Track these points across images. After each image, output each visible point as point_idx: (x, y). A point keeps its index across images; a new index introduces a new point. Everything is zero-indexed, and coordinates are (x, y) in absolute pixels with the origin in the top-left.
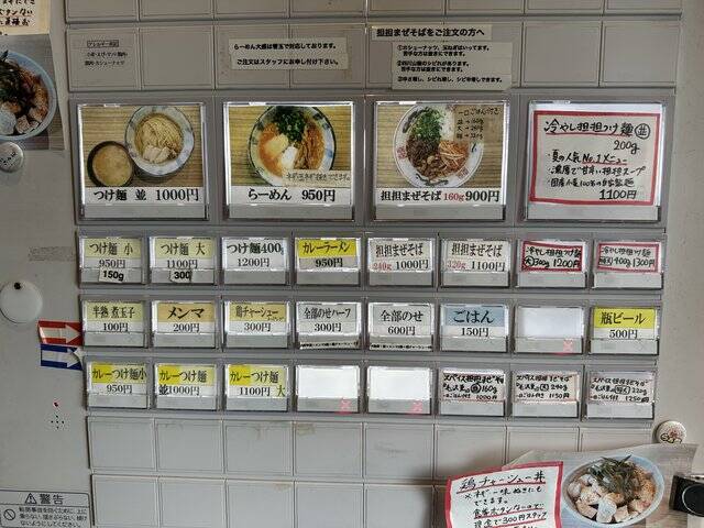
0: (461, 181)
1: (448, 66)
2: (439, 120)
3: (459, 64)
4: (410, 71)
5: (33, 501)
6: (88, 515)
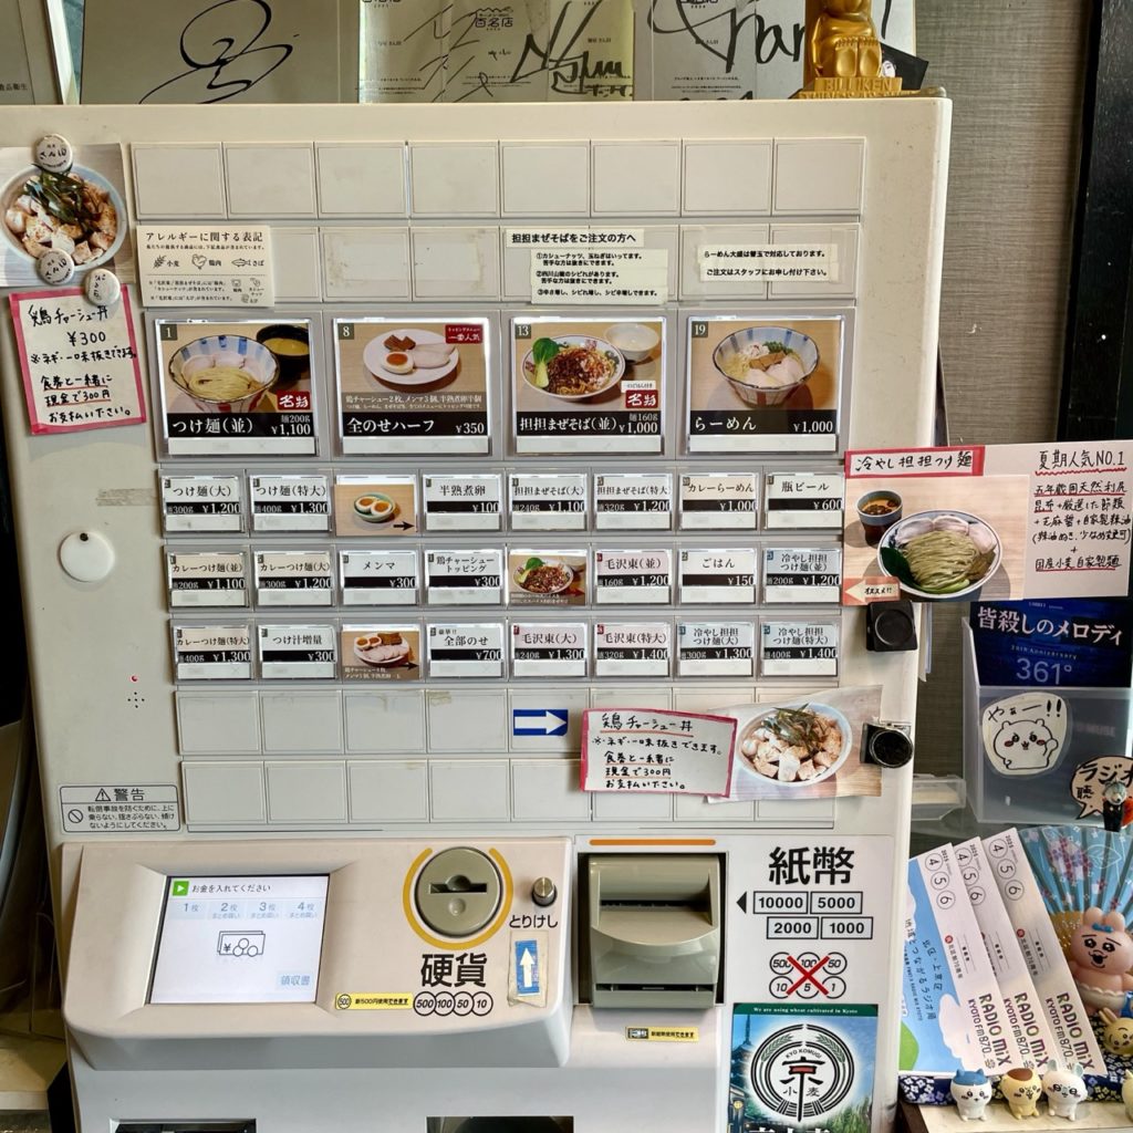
3: (608, 274)
4: (552, 283)
5: (106, 798)
6: (176, 812)
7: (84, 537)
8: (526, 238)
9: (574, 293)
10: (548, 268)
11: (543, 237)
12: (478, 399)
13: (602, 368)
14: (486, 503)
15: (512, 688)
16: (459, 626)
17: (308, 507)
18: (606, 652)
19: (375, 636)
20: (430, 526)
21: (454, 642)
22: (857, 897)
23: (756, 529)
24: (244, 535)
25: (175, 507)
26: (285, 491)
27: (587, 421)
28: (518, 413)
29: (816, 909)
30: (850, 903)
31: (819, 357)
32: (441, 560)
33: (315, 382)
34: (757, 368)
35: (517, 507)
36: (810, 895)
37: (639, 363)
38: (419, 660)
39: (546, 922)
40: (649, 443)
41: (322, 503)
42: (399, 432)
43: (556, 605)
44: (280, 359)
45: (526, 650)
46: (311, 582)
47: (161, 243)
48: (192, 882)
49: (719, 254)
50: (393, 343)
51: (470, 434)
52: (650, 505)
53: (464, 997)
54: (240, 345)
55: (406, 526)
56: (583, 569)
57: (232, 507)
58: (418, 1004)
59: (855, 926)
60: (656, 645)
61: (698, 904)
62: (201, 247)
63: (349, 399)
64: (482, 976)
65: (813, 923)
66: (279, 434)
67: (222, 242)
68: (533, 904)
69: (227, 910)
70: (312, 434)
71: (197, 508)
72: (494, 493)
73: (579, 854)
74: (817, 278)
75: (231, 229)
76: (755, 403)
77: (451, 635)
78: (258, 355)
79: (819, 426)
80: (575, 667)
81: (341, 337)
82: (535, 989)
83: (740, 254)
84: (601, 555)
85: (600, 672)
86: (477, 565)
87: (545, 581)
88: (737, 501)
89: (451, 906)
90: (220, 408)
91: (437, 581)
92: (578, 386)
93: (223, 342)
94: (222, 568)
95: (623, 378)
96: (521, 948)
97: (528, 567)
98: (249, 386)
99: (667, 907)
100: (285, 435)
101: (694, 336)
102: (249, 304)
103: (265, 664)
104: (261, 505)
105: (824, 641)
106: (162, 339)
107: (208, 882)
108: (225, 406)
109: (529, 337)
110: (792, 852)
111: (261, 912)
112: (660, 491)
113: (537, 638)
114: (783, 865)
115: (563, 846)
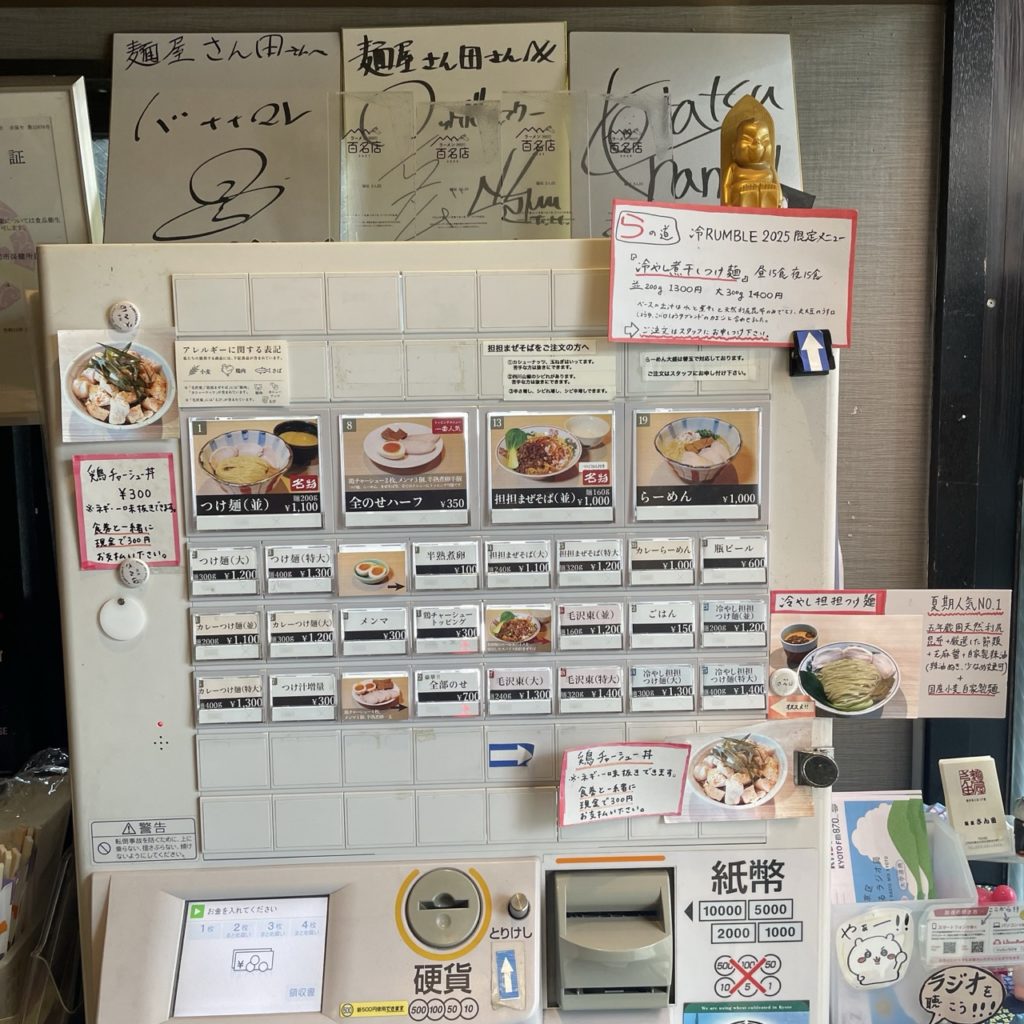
1: (556, 379)
3: (567, 376)
4: (521, 384)
5: (132, 831)
6: (193, 843)
7: (121, 602)
8: (499, 348)
9: (539, 391)
10: (518, 372)
11: (513, 347)
12: (459, 479)
13: (563, 451)
14: (465, 566)
15: (488, 725)
16: (443, 672)
17: (314, 572)
18: (568, 692)
19: (371, 682)
20: (418, 586)
21: (438, 686)
22: (788, 904)
23: (693, 584)
24: (259, 597)
25: (200, 574)
26: (296, 559)
27: (551, 496)
28: (493, 490)
29: (753, 915)
30: (782, 909)
31: (741, 442)
32: (427, 615)
33: (322, 468)
34: (691, 450)
35: (492, 569)
36: (747, 903)
37: (593, 448)
38: (408, 702)
39: (521, 933)
40: (602, 513)
41: (327, 569)
42: (393, 508)
43: (526, 651)
44: (294, 449)
45: (500, 692)
46: (316, 636)
47: (195, 355)
48: (208, 906)
49: (658, 359)
50: (388, 434)
51: (452, 508)
52: (604, 565)
53: (453, 1003)
54: (260, 438)
55: (399, 587)
56: (548, 621)
57: (249, 574)
58: (412, 1010)
59: (787, 929)
60: (612, 685)
61: (652, 914)
62: (229, 358)
63: (351, 481)
64: (468, 983)
65: (751, 928)
66: (291, 511)
67: (247, 354)
68: (510, 918)
69: (239, 930)
70: (319, 511)
71: (220, 575)
72: (473, 558)
73: (546, 872)
74: (738, 377)
75: (254, 343)
76: (690, 479)
77: (436, 680)
78: (275, 447)
79: (744, 498)
80: (542, 705)
81: (345, 430)
82: (515, 994)
83: (675, 359)
84: (563, 609)
85: (563, 709)
86: (458, 618)
87: (516, 632)
88: (677, 561)
89: (438, 922)
90: (242, 491)
91: (423, 633)
92: (543, 467)
93: (246, 436)
94: (239, 626)
95: (579, 461)
96: (501, 957)
97: (502, 619)
98: (267, 472)
99: (624, 917)
100: (296, 512)
101: (638, 425)
102: (268, 404)
103: (275, 708)
104: (275, 572)
105: (754, 679)
106: (194, 434)
107: (221, 905)
108: (246, 488)
109: (502, 427)
110: (731, 865)
111: (269, 931)
112: (612, 553)
113: (509, 681)
114: (724, 877)
115: (534, 865)
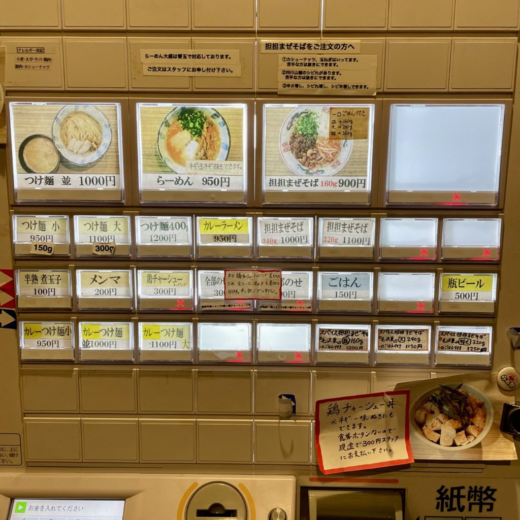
0: (334, 171)
1: (324, 75)
2: (317, 120)
3: (334, 73)
4: (293, 79)
6: (19, 453)
9: (308, 86)
10: (291, 68)
11: (288, 45)
36: (464, 519)
73: (301, 487)
107: (39, 503)
110: (452, 489)
114: (446, 498)
